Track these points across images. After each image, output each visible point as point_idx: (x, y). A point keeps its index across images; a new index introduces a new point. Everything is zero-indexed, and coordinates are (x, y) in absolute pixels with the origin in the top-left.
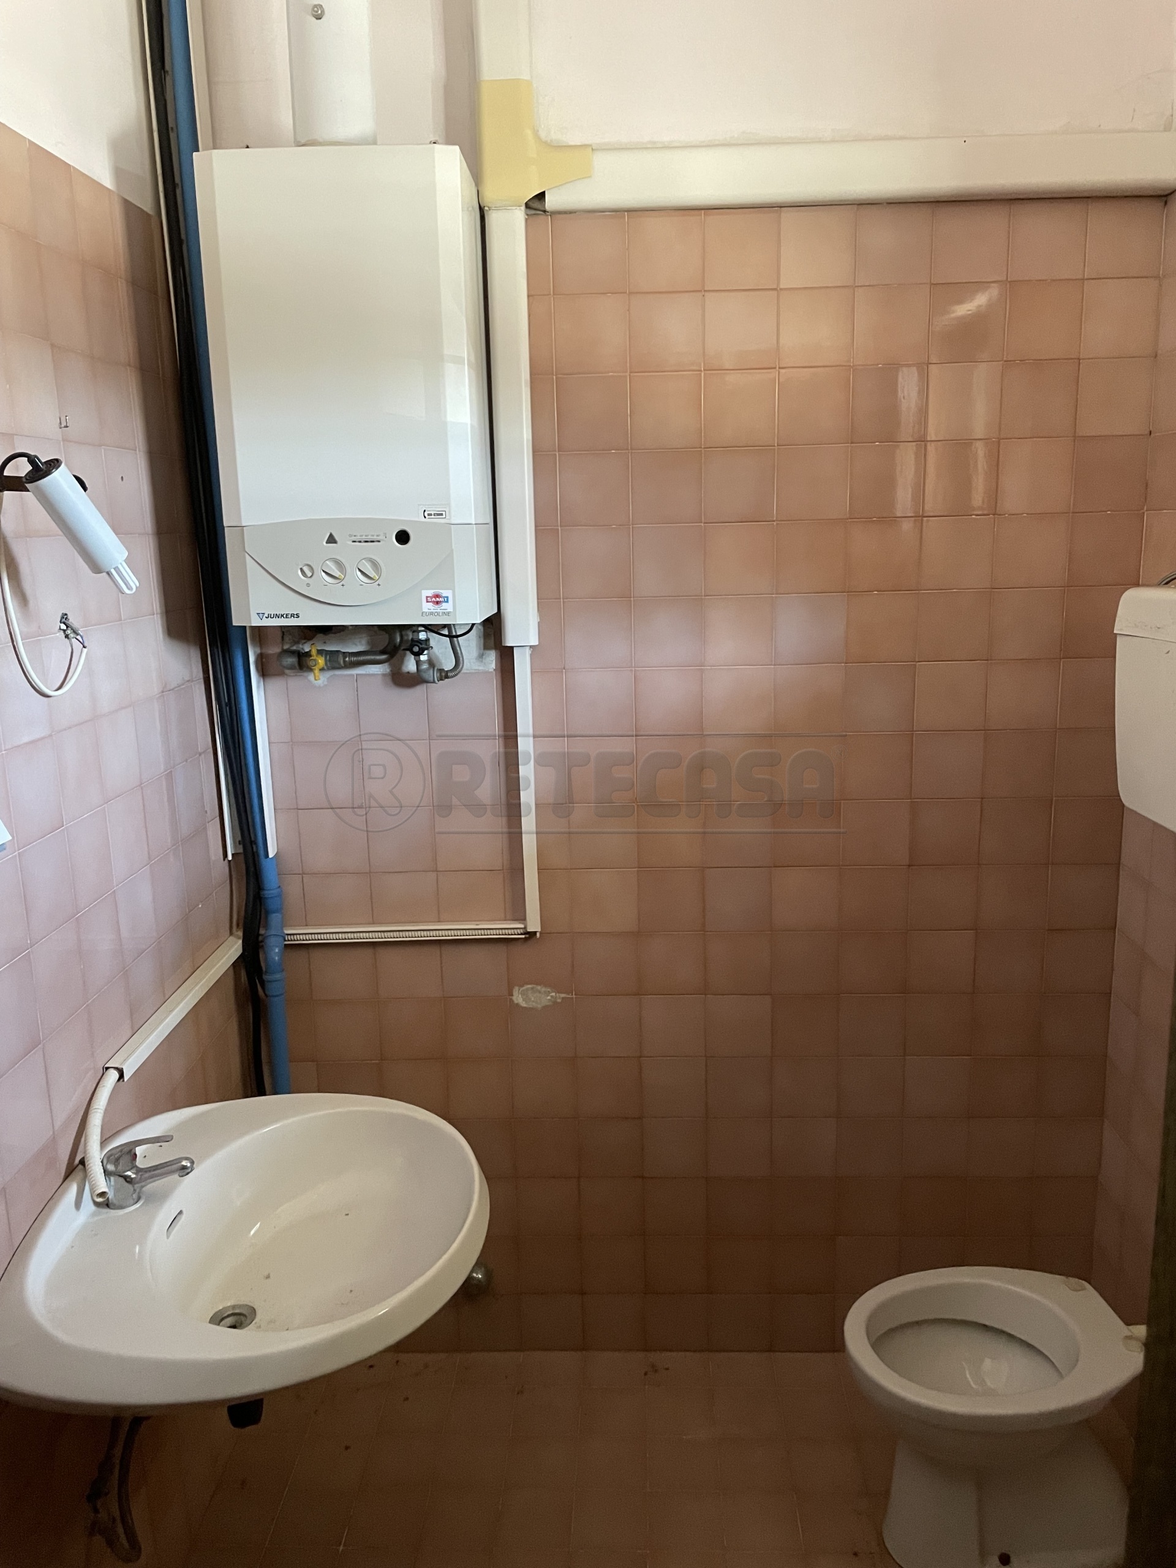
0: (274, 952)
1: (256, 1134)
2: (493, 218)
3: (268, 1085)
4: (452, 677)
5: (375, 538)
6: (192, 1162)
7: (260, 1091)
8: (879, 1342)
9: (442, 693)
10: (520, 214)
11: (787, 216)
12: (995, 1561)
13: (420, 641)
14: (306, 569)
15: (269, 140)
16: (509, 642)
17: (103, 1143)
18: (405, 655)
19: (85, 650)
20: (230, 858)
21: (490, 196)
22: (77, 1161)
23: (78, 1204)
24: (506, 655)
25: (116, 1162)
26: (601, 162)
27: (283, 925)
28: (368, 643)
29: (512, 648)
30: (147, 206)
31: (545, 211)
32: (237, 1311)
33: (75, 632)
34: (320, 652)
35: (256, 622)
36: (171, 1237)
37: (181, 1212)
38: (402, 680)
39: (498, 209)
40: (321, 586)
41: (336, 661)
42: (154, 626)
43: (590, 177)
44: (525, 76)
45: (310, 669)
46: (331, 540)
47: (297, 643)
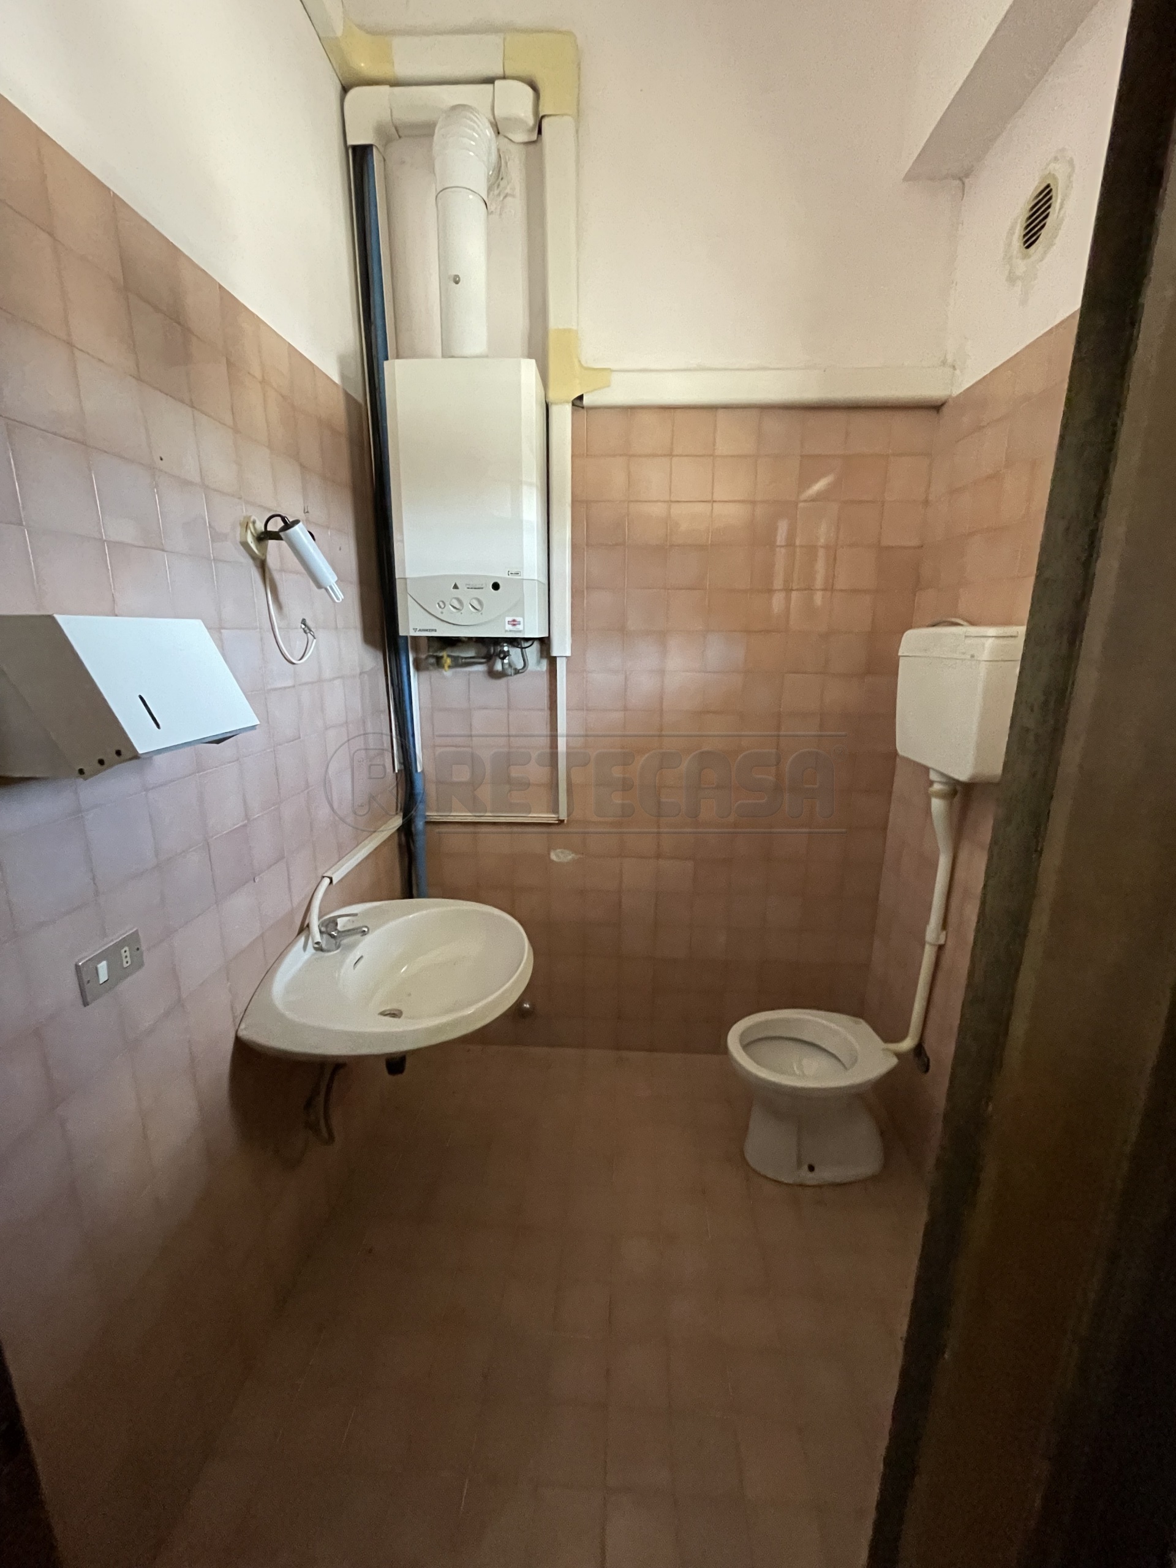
0: (419, 824)
1: (405, 918)
2: (553, 410)
3: (415, 892)
4: (521, 673)
5: (480, 586)
6: (368, 930)
7: (410, 896)
8: (746, 1046)
9: (515, 682)
10: (568, 407)
11: (721, 413)
12: (806, 1167)
13: (504, 652)
14: (441, 604)
15: (429, 356)
16: (554, 654)
17: (319, 918)
18: (495, 660)
19: (315, 640)
20: (397, 771)
21: (552, 397)
22: (305, 925)
23: (305, 947)
24: (552, 661)
25: (327, 926)
26: (616, 378)
27: (425, 810)
28: (476, 653)
29: (555, 657)
30: (360, 400)
31: (583, 408)
32: (392, 1012)
33: (310, 630)
34: (449, 656)
35: (413, 633)
36: (356, 969)
37: (362, 957)
38: (493, 674)
39: (556, 404)
40: (448, 614)
41: (457, 663)
42: (355, 635)
43: (609, 386)
44: (575, 328)
45: (443, 667)
46: (456, 587)
47: (436, 651)
